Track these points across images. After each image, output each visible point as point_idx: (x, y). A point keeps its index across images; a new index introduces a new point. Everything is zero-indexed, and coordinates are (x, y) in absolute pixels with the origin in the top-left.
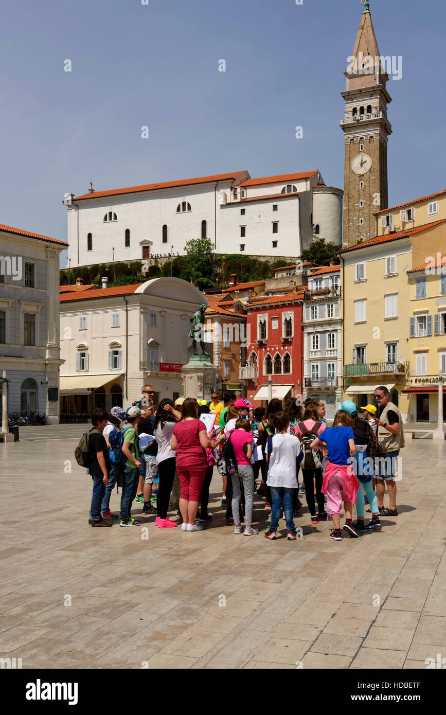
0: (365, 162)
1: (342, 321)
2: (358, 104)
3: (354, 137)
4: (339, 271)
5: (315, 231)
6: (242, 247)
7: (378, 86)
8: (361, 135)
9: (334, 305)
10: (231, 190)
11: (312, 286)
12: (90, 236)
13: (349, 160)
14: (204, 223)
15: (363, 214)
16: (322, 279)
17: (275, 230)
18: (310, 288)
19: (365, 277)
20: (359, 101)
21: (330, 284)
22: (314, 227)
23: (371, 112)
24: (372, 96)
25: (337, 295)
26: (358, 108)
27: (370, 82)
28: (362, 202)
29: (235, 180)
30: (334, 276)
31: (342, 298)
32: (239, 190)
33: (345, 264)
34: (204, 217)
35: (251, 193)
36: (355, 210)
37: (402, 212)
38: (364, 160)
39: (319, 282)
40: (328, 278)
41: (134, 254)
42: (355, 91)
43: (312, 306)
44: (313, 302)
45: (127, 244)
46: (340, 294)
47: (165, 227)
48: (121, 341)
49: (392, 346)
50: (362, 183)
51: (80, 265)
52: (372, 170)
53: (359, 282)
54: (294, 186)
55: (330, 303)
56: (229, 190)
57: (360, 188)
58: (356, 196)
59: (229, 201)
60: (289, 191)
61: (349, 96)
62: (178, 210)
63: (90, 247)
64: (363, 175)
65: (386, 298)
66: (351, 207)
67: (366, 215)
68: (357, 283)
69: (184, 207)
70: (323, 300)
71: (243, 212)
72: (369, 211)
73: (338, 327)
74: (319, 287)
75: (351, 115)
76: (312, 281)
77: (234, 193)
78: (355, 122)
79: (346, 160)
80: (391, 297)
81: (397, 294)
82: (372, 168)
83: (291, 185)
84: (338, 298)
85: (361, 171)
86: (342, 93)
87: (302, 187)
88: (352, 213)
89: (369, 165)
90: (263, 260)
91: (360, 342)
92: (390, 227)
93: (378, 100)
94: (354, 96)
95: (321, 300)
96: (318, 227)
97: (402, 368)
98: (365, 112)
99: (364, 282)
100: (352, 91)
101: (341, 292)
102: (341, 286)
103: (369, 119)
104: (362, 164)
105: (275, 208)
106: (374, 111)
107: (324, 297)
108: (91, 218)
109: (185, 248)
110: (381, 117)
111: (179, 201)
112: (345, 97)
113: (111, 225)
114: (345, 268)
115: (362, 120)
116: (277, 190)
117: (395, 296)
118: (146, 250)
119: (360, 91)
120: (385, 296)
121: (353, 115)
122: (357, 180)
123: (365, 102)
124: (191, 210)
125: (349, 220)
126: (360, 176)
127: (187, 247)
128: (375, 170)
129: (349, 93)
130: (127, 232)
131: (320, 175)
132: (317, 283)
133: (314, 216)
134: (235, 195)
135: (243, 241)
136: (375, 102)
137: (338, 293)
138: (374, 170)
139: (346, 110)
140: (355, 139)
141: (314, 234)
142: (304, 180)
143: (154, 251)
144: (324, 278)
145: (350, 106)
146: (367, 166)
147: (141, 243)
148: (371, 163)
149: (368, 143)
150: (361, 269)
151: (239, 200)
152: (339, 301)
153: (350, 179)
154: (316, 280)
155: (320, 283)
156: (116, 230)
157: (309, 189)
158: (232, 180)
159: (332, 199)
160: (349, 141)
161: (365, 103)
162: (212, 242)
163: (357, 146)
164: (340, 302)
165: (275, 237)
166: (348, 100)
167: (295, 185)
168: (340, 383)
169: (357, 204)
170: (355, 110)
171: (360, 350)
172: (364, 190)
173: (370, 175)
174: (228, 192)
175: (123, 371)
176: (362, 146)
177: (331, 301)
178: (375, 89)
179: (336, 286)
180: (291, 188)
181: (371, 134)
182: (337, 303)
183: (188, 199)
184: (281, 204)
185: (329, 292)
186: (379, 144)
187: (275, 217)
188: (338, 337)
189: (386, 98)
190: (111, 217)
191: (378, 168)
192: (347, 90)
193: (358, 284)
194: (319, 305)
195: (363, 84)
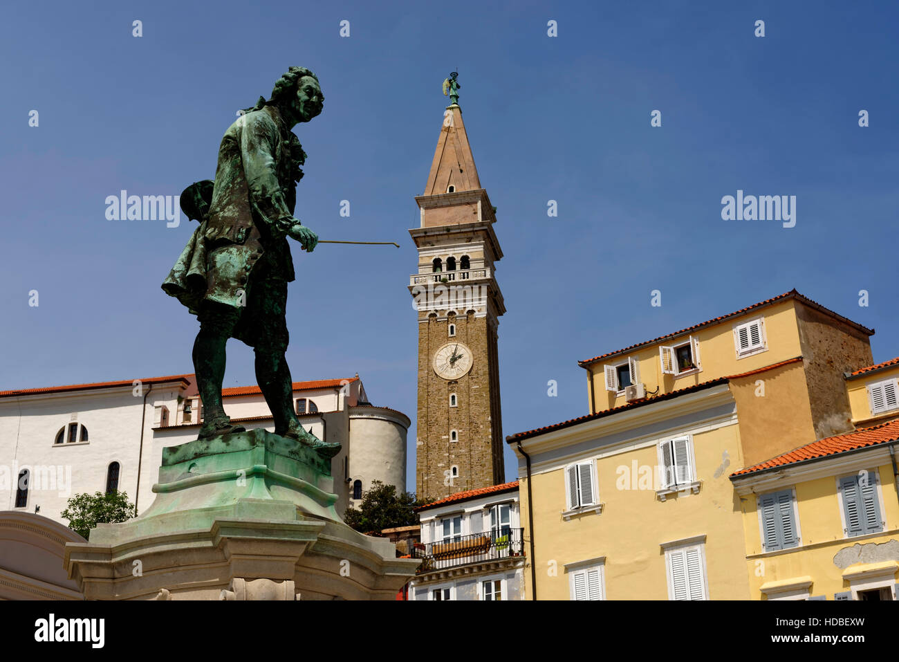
0: (460, 357)
2: (443, 254)
3: (436, 311)
4: (516, 489)
5: (352, 492)
7: (482, 224)
9: (504, 584)
10: (180, 402)
11: (433, 534)
13: (427, 352)
14: (114, 468)
15: (457, 456)
16: (460, 515)
18: (425, 538)
19: (596, 500)
20: (445, 248)
21: (487, 525)
22: (352, 484)
23: (468, 267)
24: (469, 240)
25: (511, 552)
26: (444, 260)
27: (465, 217)
28: (454, 433)
29: (188, 384)
30: (498, 504)
31: (529, 561)
32: (195, 404)
33: (532, 469)
34: (113, 456)
36: (440, 449)
37: (665, 351)
38: (458, 353)
39: (452, 524)
40: (480, 511)
42: (438, 229)
43: (437, 587)
44: (438, 575)
46: (522, 551)
50: (453, 397)
52: (473, 372)
53: (579, 513)
54: (310, 401)
55: (493, 578)
56: (175, 402)
57: (451, 405)
58: (443, 421)
59: (171, 423)
60: (301, 409)
61: (424, 238)
62: (59, 438)
64: (456, 382)
65: (668, 554)
66: (432, 443)
67: (464, 459)
68: (572, 517)
69: (74, 434)
70: (471, 570)
72: (471, 451)
74: (452, 535)
75: (430, 270)
76: (432, 521)
77: (185, 408)
78: (439, 282)
79: (421, 351)
80: (683, 551)
81: (702, 540)
82: (475, 369)
83: (305, 400)
84: (516, 562)
85: (452, 374)
86: (412, 232)
87: (328, 403)
88: (434, 454)
89: (467, 363)
92: (634, 390)
93: (481, 248)
94: (435, 238)
95: (463, 571)
96: (358, 484)
98: (458, 267)
99: (593, 512)
100: (432, 230)
101: (523, 544)
102: (522, 530)
103: (466, 280)
104: (454, 360)
106: (473, 266)
107: (468, 560)
109: (66, 515)
110: (488, 276)
111: (64, 420)
112: (418, 240)
114: (533, 478)
115: (452, 281)
117: (698, 548)
119: (448, 229)
120: (664, 548)
121: (435, 270)
122: (444, 390)
123: (458, 250)
124: (87, 440)
125: (429, 468)
126: (450, 383)
127: (71, 511)
128: (481, 372)
129: (426, 233)
131: (362, 386)
132: (446, 528)
133: (352, 462)
134: (187, 413)
136: (475, 251)
137: (516, 548)
138: (477, 373)
139: (421, 262)
140: (438, 315)
141: (351, 499)
142: (333, 391)
144: (467, 510)
145: (428, 256)
146: (465, 364)
148: (472, 359)
149: (464, 323)
150: (581, 480)
151: (194, 422)
152: (519, 571)
153: (430, 389)
154: (444, 520)
155: (457, 525)
157: (341, 408)
158: (181, 384)
159: (388, 432)
160: (427, 317)
161: (458, 252)
162: (130, 500)
163: (442, 327)
164: (522, 572)
166: (424, 244)
167: (314, 399)
169: (445, 437)
170: (437, 264)
172: (458, 410)
173: (470, 381)
174: (173, 406)
176: (452, 327)
177: (495, 572)
178: (475, 229)
179: (507, 531)
180: (305, 405)
182: (512, 576)
183: (83, 418)
185: (486, 545)
186: (485, 325)
191: (486, 369)
192: (422, 226)
193: (577, 520)
194: (458, 585)
195: (450, 220)
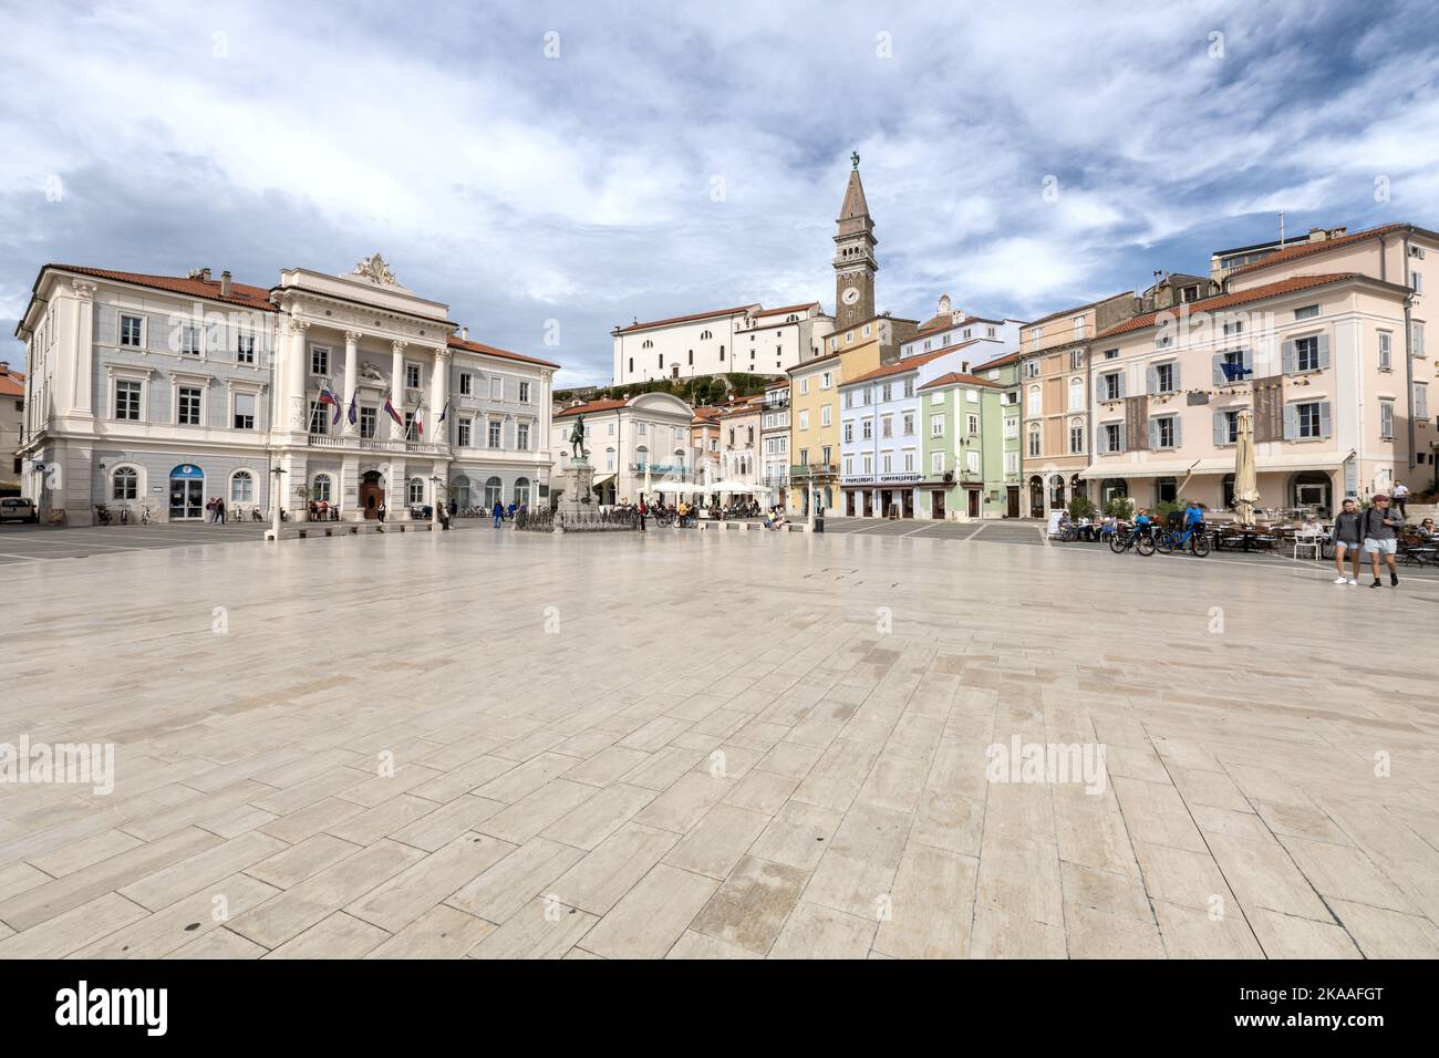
0: (854, 294)
1: (790, 428)
2: (847, 246)
3: (844, 274)
4: (789, 385)
6: (752, 367)
7: (865, 231)
8: (850, 272)
9: (785, 414)
11: (769, 398)
12: (631, 360)
13: (840, 293)
14: (722, 347)
17: (779, 352)
18: (767, 400)
20: (848, 243)
21: (784, 396)
23: (858, 252)
24: (859, 239)
25: (787, 405)
26: (848, 250)
27: (858, 227)
29: (748, 311)
30: (785, 390)
31: (791, 408)
32: (750, 320)
33: (793, 380)
34: (722, 343)
35: (762, 322)
38: (852, 293)
40: (781, 392)
41: (667, 373)
42: (844, 235)
43: (769, 415)
44: (769, 412)
45: (661, 366)
46: (790, 405)
47: (691, 352)
48: (615, 447)
49: (827, 450)
50: (850, 312)
51: (624, 383)
53: (803, 395)
54: (796, 316)
55: (782, 413)
56: (743, 319)
57: (849, 316)
58: (846, 323)
59: (741, 329)
60: (793, 319)
61: (839, 240)
62: (702, 337)
63: (631, 370)
64: (852, 304)
65: (822, 408)
68: (801, 396)
69: (707, 335)
70: (777, 410)
71: (753, 338)
73: (788, 433)
75: (841, 255)
76: (769, 394)
78: (844, 261)
80: (825, 407)
81: (831, 404)
83: (793, 315)
84: (788, 408)
85: (850, 302)
86: (834, 238)
87: (802, 315)
90: (767, 378)
91: (803, 447)
93: (864, 243)
94: (843, 239)
95: (775, 410)
96: (817, 349)
97: (833, 468)
98: (853, 252)
99: (807, 393)
100: (842, 236)
101: (790, 401)
103: (856, 259)
104: (851, 296)
105: (779, 334)
106: (861, 251)
107: (777, 407)
108: (633, 343)
109: (701, 371)
110: (867, 256)
112: (837, 241)
113: (648, 349)
114: (793, 383)
115: (851, 260)
116: (782, 319)
117: (829, 406)
118: (676, 371)
119: (849, 235)
120: (822, 406)
121: (843, 255)
122: (847, 310)
124: (712, 336)
126: (849, 306)
128: (862, 301)
129: (839, 237)
130: (661, 356)
131: (819, 305)
132: (773, 396)
134: (747, 323)
135: (752, 362)
136: (861, 243)
138: (860, 301)
139: (838, 251)
142: (805, 310)
143: (681, 374)
144: (778, 391)
145: (841, 248)
146: (857, 297)
147: (672, 365)
148: (859, 295)
149: (856, 278)
151: (751, 328)
153: (841, 309)
155: (775, 395)
156: (653, 354)
157: (808, 318)
158: (745, 311)
160: (840, 277)
161: (854, 244)
163: (847, 281)
164: (789, 412)
165: (779, 359)
166: (839, 243)
167: (797, 314)
168: (789, 483)
170: (844, 251)
171: (804, 453)
172: (852, 318)
173: (857, 304)
174: (742, 321)
175: (616, 472)
176: (851, 281)
177: (783, 411)
178: (862, 233)
179: (787, 399)
181: (858, 270)
183: (710, 327)
184: (784, 330)
185: (781, 403)
186: (865, 279)
187: (779, 341)
188: (788, 441)
189: (872, 241)
190: (648, 344)
191: (864, 299)
192: (838, 235)
194: (774, 414)
195: (851, 230)
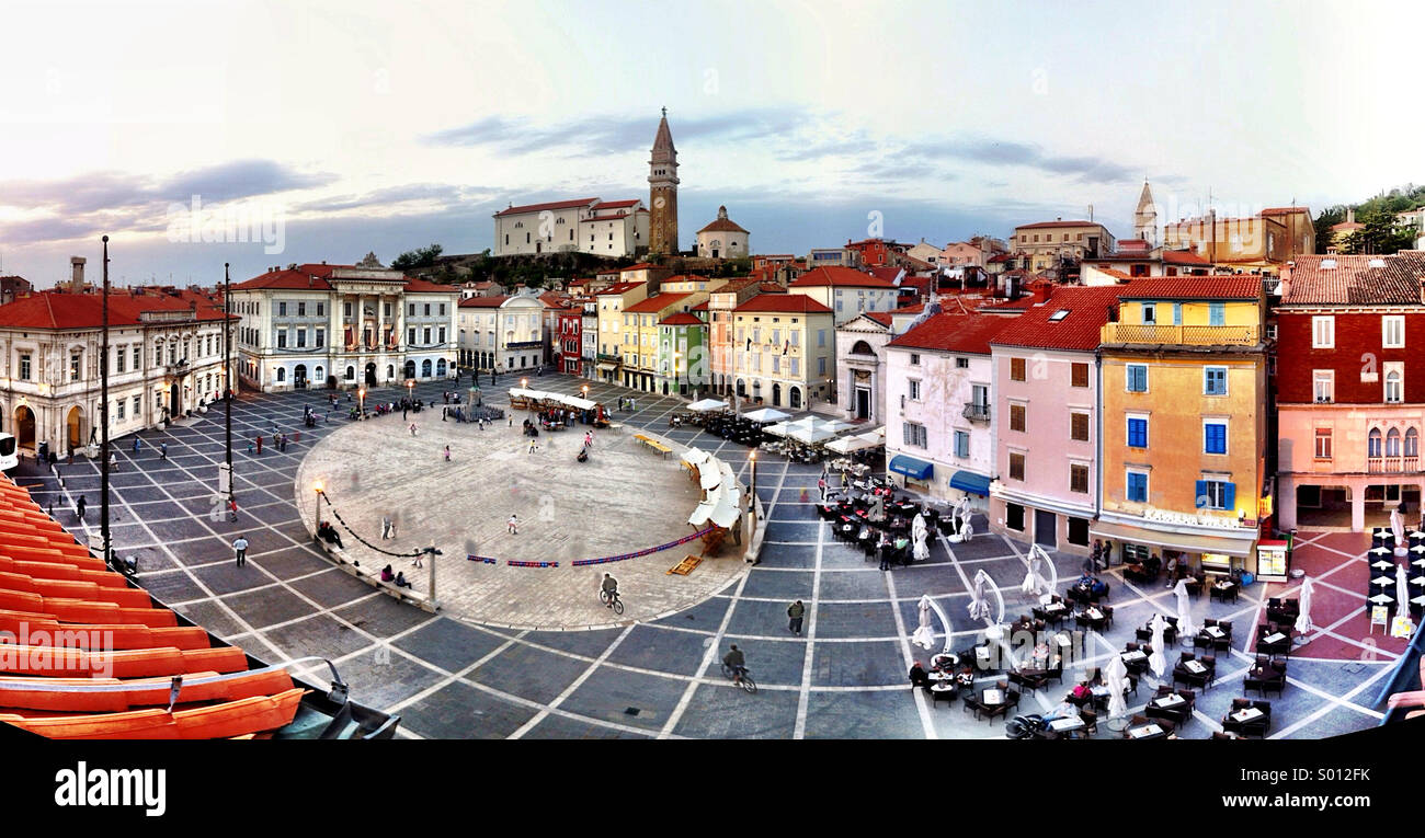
1: (597, 330)
3: (656, 187)
5: (636, 238)
6: (592, 247)
8: (660, 186)
9: (595, 319)
10: (587, 212)
12: (508, 236)
13: (653, 200)
14: (572, 231)
15: (661, 231)
17: (611, 238)
22: (636, 235)
23: (665, 174)
26: (658, 171)
28: (660, 225)
31: (598, 315)
32: (592, 212)
34: (572, 228)
35: (602, 213)
36: (656, 229)
41: (532, 250)
43: (586, 318)
45: (528, 243)
48: (494, 331)
49: (616, 348)
50: (660, 214)
51: (502, 254)
55: (593, 319)
57: (659, 216)
58: (657, 221)
59: (585, 219)
60: (621, 214)
62: (558, 222)
63: (507, 244)
64: (660, 209)
65: (615, 321)
66: (654, 227)
67: (663, 232)
69: (561, 221)
70: (591, 317)
71: (593, 226)
72: (664, 230)
78: (656, 178)
83: (622, 210)
85: (659, 207)
87: (628, 211)
88: (654, 231)
90: (603, 258)
91: (604, 343)
93: (669, 167)
94: (655, 164)
96: (638, 235)
97: (619, 358)
99: (606, 309)
102: (598, 311)
103: (664, 178)
105: (612, 225)
106: (667, 173)
109: (560, 249)
113: (519, 229)
115: (660, 178)
116: (614, 212)
117: (618, 322)
118: (539, 249)
119: (659, 162)
120: (614, 319)
121: (655, 174)
122: (657, 212)
123: (662, 168)
124: (564, 222)
125: (652, 235)
128: (668, 206)
130: (528, 235)
133: (637, 229)
134: (590, 214)
135: (592, 244)
141: (636, 240)
142: (631, 206)
143: (543, 248)
145: (653, 169)
146: (665, 205)
147: (537, 244)
148: (665, 202)
149: (663, 191)
151: (592, 218)
153: (653, 211)
156: (523, 233)
160: (653, 189)
163: (657, 192)
167: (625, 209)
168: (596, 362)
169: (657, 226)
170: (656, 172)
171: (605, 346)
172: (661, 218)
173: (665, 209)
174: (585, 213)
175: (495, 347)
176: (660, 192)
178: (667, 162)
180: (622, 212)
181: (665, 185)
184: (614, 222)
186: (669, 192)
187: (611, 230)
188: (596, 337)
189: (675, 167)
190: (520, 225)
193: (604, 310)
194: (589, 319)
